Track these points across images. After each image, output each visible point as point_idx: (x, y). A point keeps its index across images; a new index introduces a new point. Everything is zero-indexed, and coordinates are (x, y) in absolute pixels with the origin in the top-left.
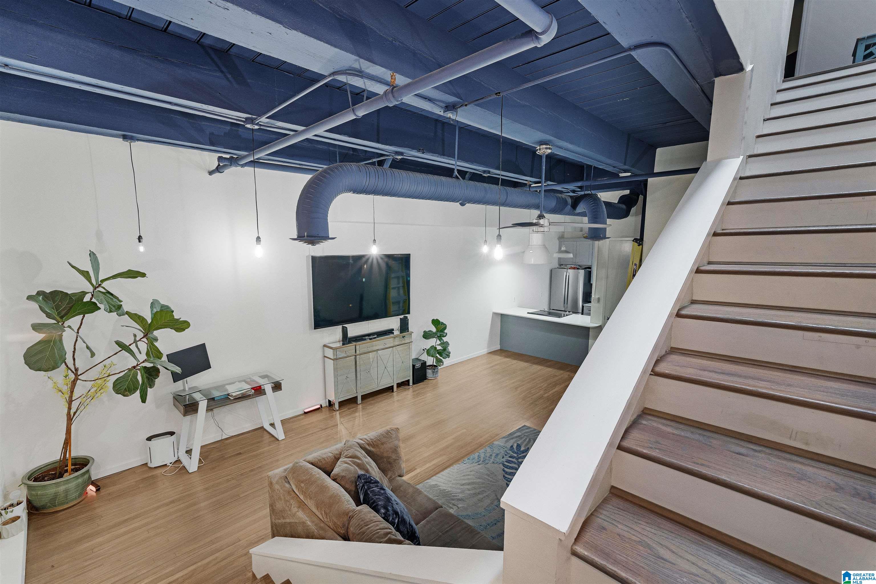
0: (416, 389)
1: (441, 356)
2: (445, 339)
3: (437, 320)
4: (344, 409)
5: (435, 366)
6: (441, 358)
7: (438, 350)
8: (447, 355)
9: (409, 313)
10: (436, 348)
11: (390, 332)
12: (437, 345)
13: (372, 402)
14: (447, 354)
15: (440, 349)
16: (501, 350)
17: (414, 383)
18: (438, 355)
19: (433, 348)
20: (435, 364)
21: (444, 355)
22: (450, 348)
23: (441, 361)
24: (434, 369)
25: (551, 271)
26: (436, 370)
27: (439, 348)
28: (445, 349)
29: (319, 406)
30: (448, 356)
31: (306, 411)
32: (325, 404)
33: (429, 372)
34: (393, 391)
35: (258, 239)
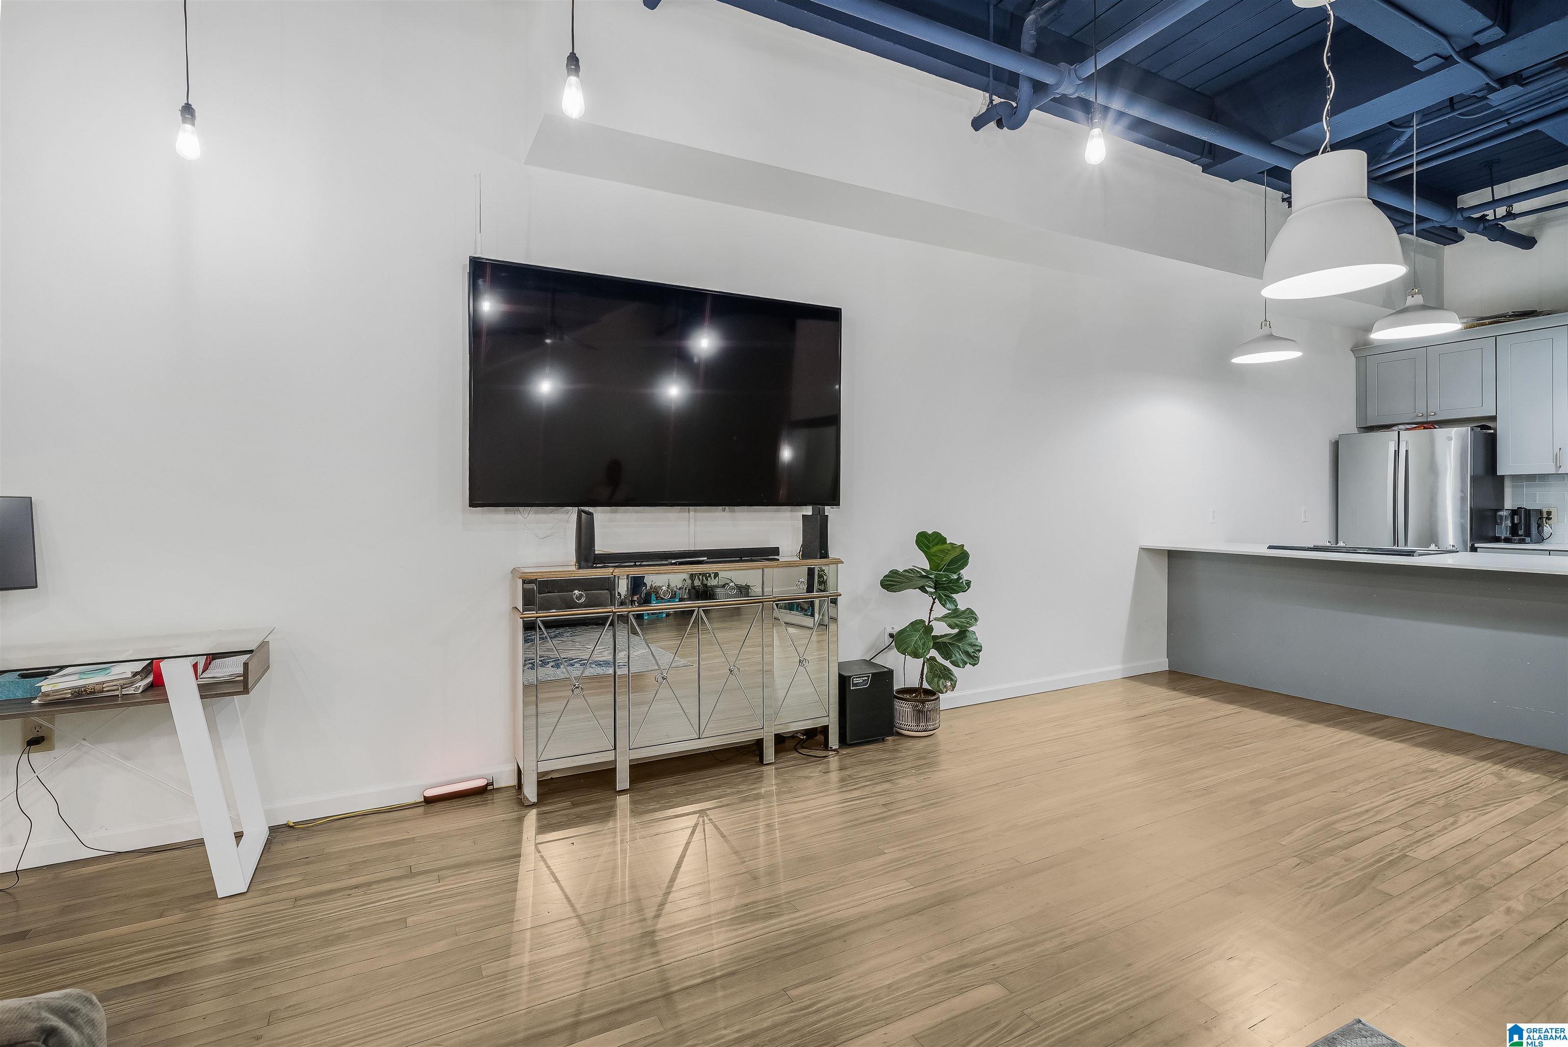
0: (848, 761)
1: (947, 655)
2: (962, 601)
3: (937, 535)
4: (560, 806)
5: (927, 692)
6: (947, 663)
7: (935, 637)
8: (967, 654)
9: (834, 500)
10: (929, 629)
11: (768, 554)
12: (936, 619)
13: (671, 790)
14: (970, 650)
15: (945, 635)
16: (1170, 672)
17: (843, 741)
18: (933, 653)
19: (922, 628)
20: (926, 685)
21: (958, 656)
22: (979, 632)
23: (947, 674)
24: (923, 702)
25: (1336, 445)
26: (928, 705)
27: (941, 629)
28: (963, 634)
29: (481, 783)
30: (973, 658)
31: (430, 793)
32: (506, 779)
33: (904, 710)
34: (761, 762)
35: (188, 110)
